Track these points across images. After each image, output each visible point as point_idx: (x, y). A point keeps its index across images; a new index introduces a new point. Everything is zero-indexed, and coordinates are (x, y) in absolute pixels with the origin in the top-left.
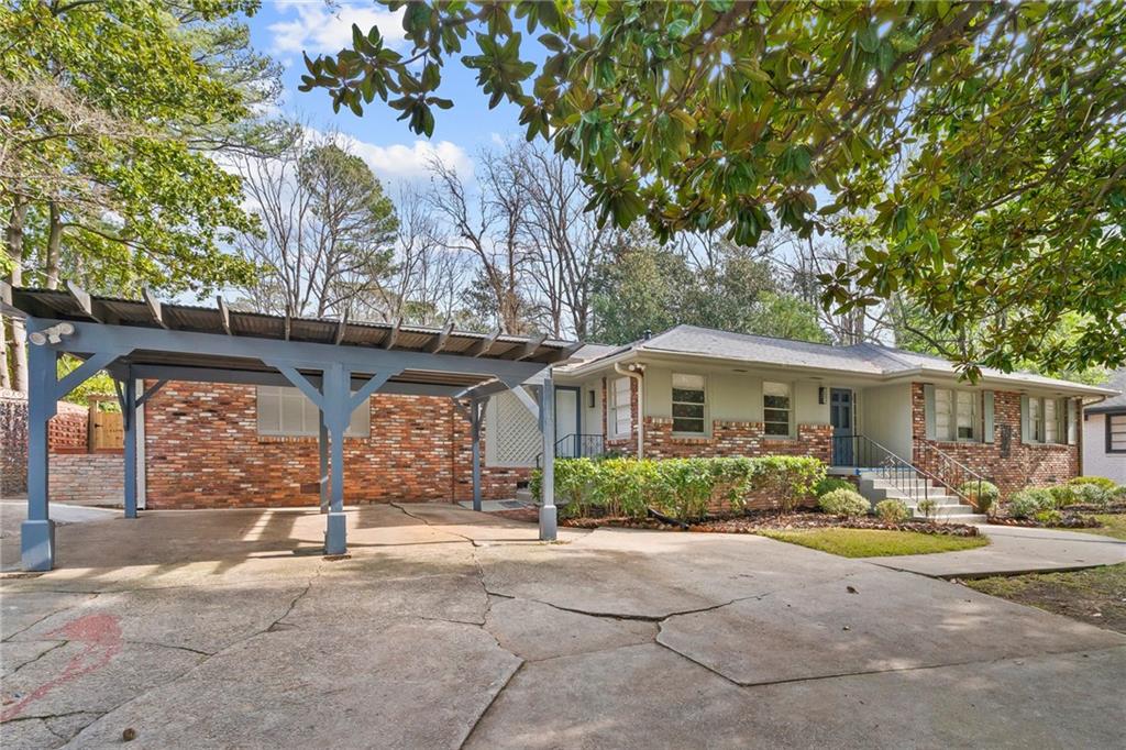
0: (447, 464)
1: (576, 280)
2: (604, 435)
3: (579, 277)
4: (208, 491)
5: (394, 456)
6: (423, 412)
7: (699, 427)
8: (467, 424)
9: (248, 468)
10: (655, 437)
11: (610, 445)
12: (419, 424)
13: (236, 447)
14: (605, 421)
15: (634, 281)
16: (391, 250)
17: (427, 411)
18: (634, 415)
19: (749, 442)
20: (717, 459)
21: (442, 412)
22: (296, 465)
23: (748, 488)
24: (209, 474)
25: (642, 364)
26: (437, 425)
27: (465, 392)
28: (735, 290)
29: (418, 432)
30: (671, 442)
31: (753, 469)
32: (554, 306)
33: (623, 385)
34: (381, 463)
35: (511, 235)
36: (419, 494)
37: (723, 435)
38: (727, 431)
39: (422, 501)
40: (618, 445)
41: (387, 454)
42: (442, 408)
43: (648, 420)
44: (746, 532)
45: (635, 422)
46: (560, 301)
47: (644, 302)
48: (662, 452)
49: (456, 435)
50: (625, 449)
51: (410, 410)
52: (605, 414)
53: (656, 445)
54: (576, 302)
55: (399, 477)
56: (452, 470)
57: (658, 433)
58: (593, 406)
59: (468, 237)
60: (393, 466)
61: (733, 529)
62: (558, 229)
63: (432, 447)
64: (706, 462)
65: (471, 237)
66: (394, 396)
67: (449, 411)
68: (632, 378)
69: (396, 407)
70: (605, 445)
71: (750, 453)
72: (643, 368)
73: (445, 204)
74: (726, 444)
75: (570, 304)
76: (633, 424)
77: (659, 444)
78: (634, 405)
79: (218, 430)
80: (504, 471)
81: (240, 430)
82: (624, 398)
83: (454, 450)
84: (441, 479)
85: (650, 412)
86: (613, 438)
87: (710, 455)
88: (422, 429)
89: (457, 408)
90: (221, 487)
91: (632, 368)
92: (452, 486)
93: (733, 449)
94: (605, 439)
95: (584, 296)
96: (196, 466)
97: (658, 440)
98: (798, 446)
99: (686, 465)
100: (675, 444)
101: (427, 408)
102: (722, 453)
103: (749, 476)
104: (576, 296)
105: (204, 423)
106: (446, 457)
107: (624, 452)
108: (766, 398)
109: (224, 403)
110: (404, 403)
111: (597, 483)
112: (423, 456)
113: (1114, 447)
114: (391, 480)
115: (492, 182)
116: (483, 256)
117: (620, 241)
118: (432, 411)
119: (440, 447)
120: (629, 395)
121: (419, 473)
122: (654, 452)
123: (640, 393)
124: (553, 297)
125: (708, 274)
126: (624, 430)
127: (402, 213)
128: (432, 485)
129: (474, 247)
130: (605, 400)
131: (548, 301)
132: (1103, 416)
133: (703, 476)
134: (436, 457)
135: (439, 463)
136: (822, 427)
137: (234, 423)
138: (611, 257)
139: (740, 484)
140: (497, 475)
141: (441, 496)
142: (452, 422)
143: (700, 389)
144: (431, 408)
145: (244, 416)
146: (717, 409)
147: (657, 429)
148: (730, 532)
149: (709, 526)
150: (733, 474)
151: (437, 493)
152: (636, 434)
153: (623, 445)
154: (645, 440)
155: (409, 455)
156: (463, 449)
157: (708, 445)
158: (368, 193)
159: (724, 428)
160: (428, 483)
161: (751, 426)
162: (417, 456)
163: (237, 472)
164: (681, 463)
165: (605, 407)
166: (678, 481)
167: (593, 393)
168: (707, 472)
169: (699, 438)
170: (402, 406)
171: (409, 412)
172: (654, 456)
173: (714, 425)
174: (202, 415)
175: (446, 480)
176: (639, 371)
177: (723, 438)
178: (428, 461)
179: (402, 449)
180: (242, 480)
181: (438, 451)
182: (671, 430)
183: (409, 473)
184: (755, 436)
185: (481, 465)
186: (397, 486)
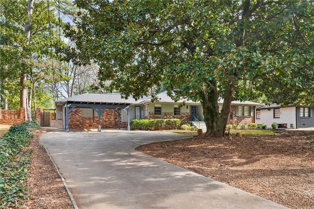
0: (114, 121)
2: (144, 115)
4: (74, 126)
6: (109, 112)
7: (160, 114)
8: (117, 114)
9: (80, 122)
10: (151, 116)
13: (78, 118)
14: (144, 113)
18: (147, 112)
19: (170, 116)
21: (113, 112)
22: (88, 121)
24: (74, 123)
26: (112, 114)
27: (117, 108)
30: (154, 117)
31: (165, 121)
34: (102, 121)
36: (109, 127)
38: (166, 114)
41: (103, 119)
43: (149, 113)
49: (116, 116)
52: (144, 111)
53: (151, 117)
56: (115, 122)
58: (142, 110)
60: (104, 122)
63: (111, 118)
70: (144, 117)
71: (171, 118)
74: (165, 117)
76: (147, 114)
79: (75, 116)
80: (125, 123)
81: (79, 116)
83: (115, 119)
84: (113, 124)
85: (150, 111)
88: (109, 115)
89: (116, 111)
90: (76, 125)
91: (146, 104)
92: (115, 125)
93: (167, 118)
96: (72, 122)
98: (182, 117)
105: (73, 114)
108: (174, 108)
109: (76, 111)
110: (106, 110)
113: (276, 117)
120: (147, 109)
121: (109, 123)
128: (111, 125)
130: (144, 109)
132: (273, 109)
136: (187, 113)
137: (78, 114)
140: (124, 123)
141: (113, 127)
142: (115, 113)
143: (160, 107)
144: (111, 111)
145: (79, 113)
146: (163, 111)
147: (151, 114)
154: (149, 116)
155: (107, 120)
156: (117, 119)
157: (162, 117)
162: (109, 120)
163: (78, 123)
167: (142, 107)
169: (160, 116)
171: (107, 112)
172: (151, 119)
173: (163, 113)
174: (73, 113)
176: (148, 104)
177: (164, 116)
178: (111, 121)
179: (106, 119)
180: (79, 124)
181: (112, 119)
182: (154, 114)
183: (107, 123)
184: (172, 115)
185: (121, 121)
186: (105, 125)
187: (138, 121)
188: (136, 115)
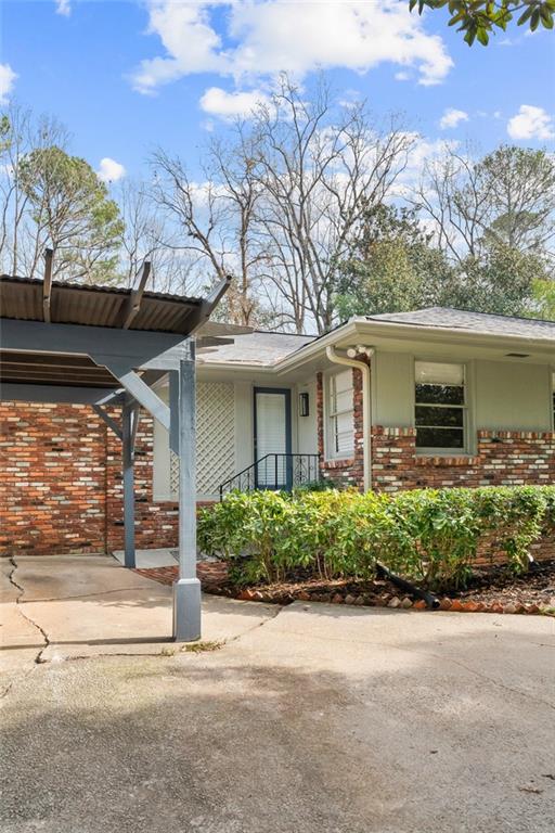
0: (97, 499)
1: (320, 280)
2: (320, 454)
3: (323, 277)
5: (20, 489)
6: (62, 428)
7: (457, 440)
10: (388, 456)
11: (328, 469)
12: (56, 444)
14: (321, 434)
15: (382, 275)
16: (116, 257)
17: (68, 425)
18: (358, 425)
19: (533, 461)
20: (486, 490)
21: (89, 426)
23: (537, 534)
25: (368, 347)
26: (84, 445)
27: (112, 396)
28: (502, 281)
29: (55, 454)
30: (412, 464)
31: (545, 504)
32: (297, 315)
33: (344, 381)
35: (244, 232)
36: (56, 541)
37: (493, 451)
38: (499, 444)
39: (59, 553)
40: (336, 469)
41: (9, 487)
42: (91, 421)
43: (377, 430)
44: (535, 611)
45: (359, 435)
46: (304, 307)
47: (394, 298)
48: (400, 479)
49: (110, 458)
50: (346, 474)
51: (42, 424)
52: (321, 425)
53: (390, 467)
54: (320, 306)
55: (25, 518)
56: (105, 507)
57: (393, 450)
58: (307, 414)
59: (196, 236)
60: (17, 504)
61: (513, 604)
62: (299, 227)
63: (75, 476)
64: (467, 494)
65: (199, 236)
66: (18, 405)
67: (101, 425)
68: (354, 369)
69: (23, 420)
70: (320, 468)
71: (533, 478)
72: (369, 353)
73: (169, 200)
74: (497, 465)
75: (312, 309)
76: (358, 438)
77: (394, 467)
78: (358, 410)
82: (345, 402)
83: (107, 479)
84: (89, 521)
85: (381, 418)
86: (332, 459)
87: (472, 482)
88: (62, 450)
91: (352, 353)
92: (104, 530)
93: (508, 472)
94: (321, 460)
95: (329, 299)
97: (393, 461)
99: (434, 500)
100: (421, 466)
101: (67, 421)
102: (494, 479)
103: (538, 516)
104: (319, 299)
106: (96, 488)
107: (345, 479)
110: (35, 415)
111: (290, 531)
112: (63, 489)
114: (13, 523)
115: (221, 173)
116: (212, 256)
117: (367, 233)
118: (75, 426)
119: (88, 475)
120: (351, 396)
121: (56, 512)
122: (387, 478)
123: (365, 391)
124: (295, 303)
125: (469, 265)
126: (347, 448)
127: (125, 214)
128: (76, 528)
129: (203, 248)
130: (320, 405)
131: (290, 309)
133: (462, 519)
134: (81, 488)
135: (85, 498)
138: (357, 253)
139: (521, 530)
140: (170, 513)
141: (88, 544)
142: (104, 440)
144: (75, 421)
146: (481, 416)
147: (392, 443)
148: (508, 612)
149: (473, 599)
150: (512, 515)
151: (83, 540)
152: (360, 452)
153: (344, 469)
154: (374, 461)
155: (42, 488)
156: (120, 478)
157: (470, 467)
158: (92, 196)
159: (495, 441)
160: (68, 526)
161: (534, 438)
162: (52, 488)
164: (426, 497)
165: (321, 416)
166: (421, 526)
167: (306, 396)
168: (468, 511)
169: (457, 457)
170: (32, 420)
171: (41, 427)
172: (387, 484)
173: (479, 437)
175: (95, 520)
176: (363, 358)
177: (490, 457)
178: (69, 496)
179: (31, 479)
181: (84, 481)
182: (413, 444)
183: (42, 513)
184: (540, 452)
185: (146, 500)
186: (22, 532)
187: (289, 508)
188: (261, 455)
